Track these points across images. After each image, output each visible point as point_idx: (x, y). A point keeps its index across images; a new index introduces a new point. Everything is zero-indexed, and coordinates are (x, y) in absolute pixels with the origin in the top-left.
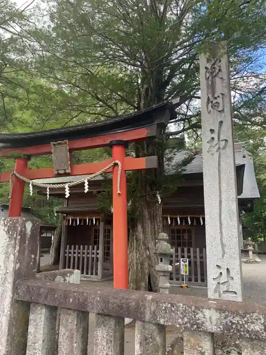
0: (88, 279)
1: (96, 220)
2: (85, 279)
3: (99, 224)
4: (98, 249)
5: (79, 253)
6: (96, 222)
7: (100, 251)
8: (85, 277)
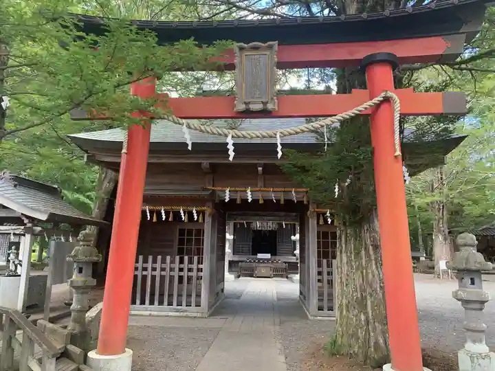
0: (182, 314)
1: (198, 213)
2: (178, 314)
3: (204, 220)
4: (200, 262)
5: (163, 269)
6: (198, 216)
7: (205, 266)
8: (177, 311)
